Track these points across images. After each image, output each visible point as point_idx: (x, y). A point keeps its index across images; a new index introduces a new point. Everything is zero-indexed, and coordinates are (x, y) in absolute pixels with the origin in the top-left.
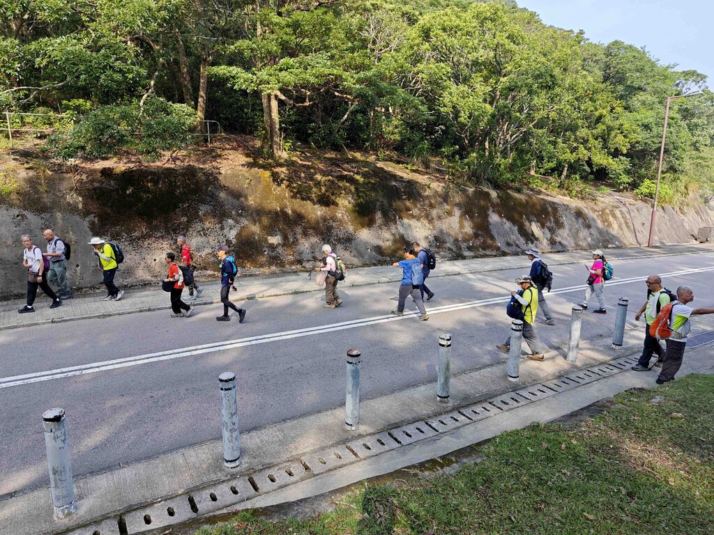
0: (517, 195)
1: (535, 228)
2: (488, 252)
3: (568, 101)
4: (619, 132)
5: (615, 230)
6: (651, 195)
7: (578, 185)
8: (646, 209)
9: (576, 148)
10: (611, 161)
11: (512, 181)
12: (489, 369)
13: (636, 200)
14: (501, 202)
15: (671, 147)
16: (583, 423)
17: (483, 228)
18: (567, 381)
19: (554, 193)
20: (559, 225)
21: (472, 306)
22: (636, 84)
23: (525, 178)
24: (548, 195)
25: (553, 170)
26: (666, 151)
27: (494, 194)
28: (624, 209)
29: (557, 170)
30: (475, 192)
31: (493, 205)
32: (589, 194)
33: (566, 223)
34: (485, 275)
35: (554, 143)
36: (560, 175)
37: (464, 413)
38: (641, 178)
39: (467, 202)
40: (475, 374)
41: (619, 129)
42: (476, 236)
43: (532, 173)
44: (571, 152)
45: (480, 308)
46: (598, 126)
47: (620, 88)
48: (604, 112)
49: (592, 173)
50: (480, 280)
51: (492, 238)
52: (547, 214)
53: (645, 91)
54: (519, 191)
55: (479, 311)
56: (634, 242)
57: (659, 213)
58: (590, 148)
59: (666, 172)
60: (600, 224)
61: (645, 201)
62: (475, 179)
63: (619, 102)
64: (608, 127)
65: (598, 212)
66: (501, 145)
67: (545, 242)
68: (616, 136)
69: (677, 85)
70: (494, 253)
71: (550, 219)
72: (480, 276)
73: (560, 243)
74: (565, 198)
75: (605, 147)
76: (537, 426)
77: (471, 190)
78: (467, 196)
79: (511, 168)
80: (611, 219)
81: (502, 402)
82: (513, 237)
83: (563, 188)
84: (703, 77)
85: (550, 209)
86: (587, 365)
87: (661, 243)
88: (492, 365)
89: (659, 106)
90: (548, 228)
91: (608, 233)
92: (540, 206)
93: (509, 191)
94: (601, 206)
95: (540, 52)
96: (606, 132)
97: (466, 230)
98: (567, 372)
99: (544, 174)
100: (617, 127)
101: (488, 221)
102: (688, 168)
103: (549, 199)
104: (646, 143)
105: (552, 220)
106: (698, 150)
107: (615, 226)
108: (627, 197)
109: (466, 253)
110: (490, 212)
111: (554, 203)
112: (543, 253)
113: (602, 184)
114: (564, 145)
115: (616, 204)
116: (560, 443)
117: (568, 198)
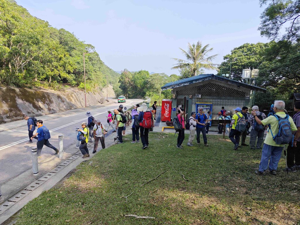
0: (29, 90)
1: (40, 104)
2: (18, 118)
3: (46, 50)
4: (69, 64)
5: (73, 102)
6: (84, 88)
7: (57, 85)
8: (83, 93)
9: (53, 70)
10: (68, 75)
11: (26, 84)
12: (23, 174)
13: (79, 90)
14: (22, 93)
15: (88, 71)
16: (65, 183)
17: (14, 107)
18: (60, 167)
19: (47, 89)
20: (51, 102)
21: (12, 145)
22: (72, 46)
23: (33, 82)
24: (44, 90)
25: (45, 79)
26: (86, 72)
27: (17, 90)
28: (75, 94)
29: (47, 78)
30: (7, 89)
31: (18, 95)
32: (62, 89)
33: (54, 101)
34: (18, 129)
35: (44, 68)
36: (48, 81)
37: (11, 200)
38: (80, 82)
39: (3, 95)
40: (16, 179)
41: (69, 63)
42: (11, 111)
43: (36, 80)
44: (52, 71)
45: (16, 146)
46: (60, 61)
47: (67, 47)
48: (62, 56)
49: (61, 80)
50: (15, 132)
51: (20, 111)
52: (45, 97)
53: (76, 49)
54: (30, 88)
55: (16, 147)
56: (81, 106)
57: (87, 95)
58: (59, 70)
59: (88, 80)
60: (68, 100)
61: (82, 90)
62: (6, 83)
63: (67, 53)
64: (64, 62)
65: (66, 95)
66: (18, 67)
67: (46, 110)
68: (68, 66)
69: (86, 49)
70: (22, 118)
71: (47, 100)
72: (15, 130)
73: (53, 109)
74: (52, 90)
75: (64, 70)
76: (45, 192)
77: (4, 88)
78: (3, 91)
79: (25, 78)
80: (71, 98)
81: (31, 187)
82: (30, 109)
83: (51, 86)
84: (94, 47)
85: (46, 96)
86: (67, 157)
87: (90, 105)
88: (25, 171)
89: (81, 56)
90: (47, 104)
91: (71, 104)
92: (42, 94)
93: (25, 88)
94: (67, 93)
95: (30, 27)
96: (64, 64)
97: (4, 108)
98: (60, 163)
99: (41, 81)
100: (68, 62)
101: (16, 103)
102: (94, 78)
103: (45, 91)
104: (79, 69)
105: (48, 100)
106: (96, 72)
107: (73, 100)
108: (76, 89)
109: (6, 120)
110: (17, 99)
111: (47, 93)
112: (46, 115)
113: (66, 84)
114: (48, 68)
115: (72, 92)
116: (55, 195)
117: (54, 91)
